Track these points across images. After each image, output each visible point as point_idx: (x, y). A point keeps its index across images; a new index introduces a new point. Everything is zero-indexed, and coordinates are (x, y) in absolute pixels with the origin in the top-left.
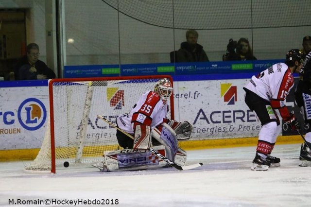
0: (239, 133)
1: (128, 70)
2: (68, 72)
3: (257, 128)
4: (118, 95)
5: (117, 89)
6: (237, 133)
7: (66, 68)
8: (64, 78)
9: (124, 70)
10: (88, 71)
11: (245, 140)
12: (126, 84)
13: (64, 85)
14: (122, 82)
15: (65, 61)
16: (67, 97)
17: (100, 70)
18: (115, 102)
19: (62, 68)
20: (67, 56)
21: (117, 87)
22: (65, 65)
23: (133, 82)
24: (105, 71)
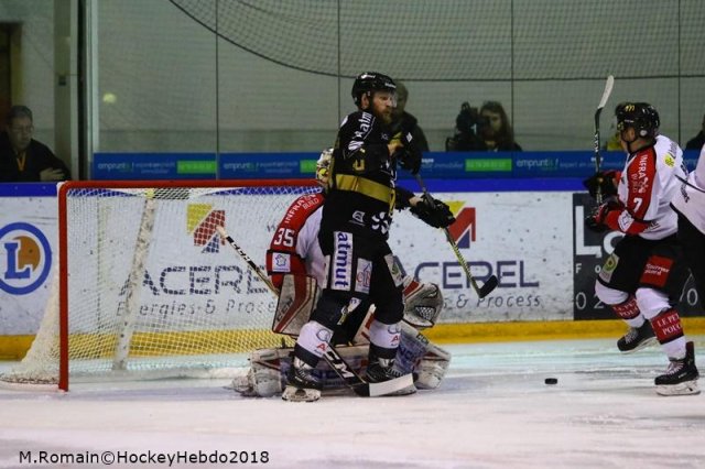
0: (479, 311)
1: (235, 166)
2: (101, 166)
3: (518, 301)
4: (213, 221)
5: (210, 207)
6: (473, 311)
7: (99, 157)
8: (92, 179)
9: (227, 166)
10: (146, 165)
11: (491, 328)
12: (231, 196)
13: (92, 194)
14: (222, 193)
15: (95, 142)
16: (99, 222)
17: (172, 164)
18: (205, 237)
19: (89, 159)
20: (101, 131)
21: (211, 202)
22: (95, 151)
23: (246, 193)
24: (184, 167)
